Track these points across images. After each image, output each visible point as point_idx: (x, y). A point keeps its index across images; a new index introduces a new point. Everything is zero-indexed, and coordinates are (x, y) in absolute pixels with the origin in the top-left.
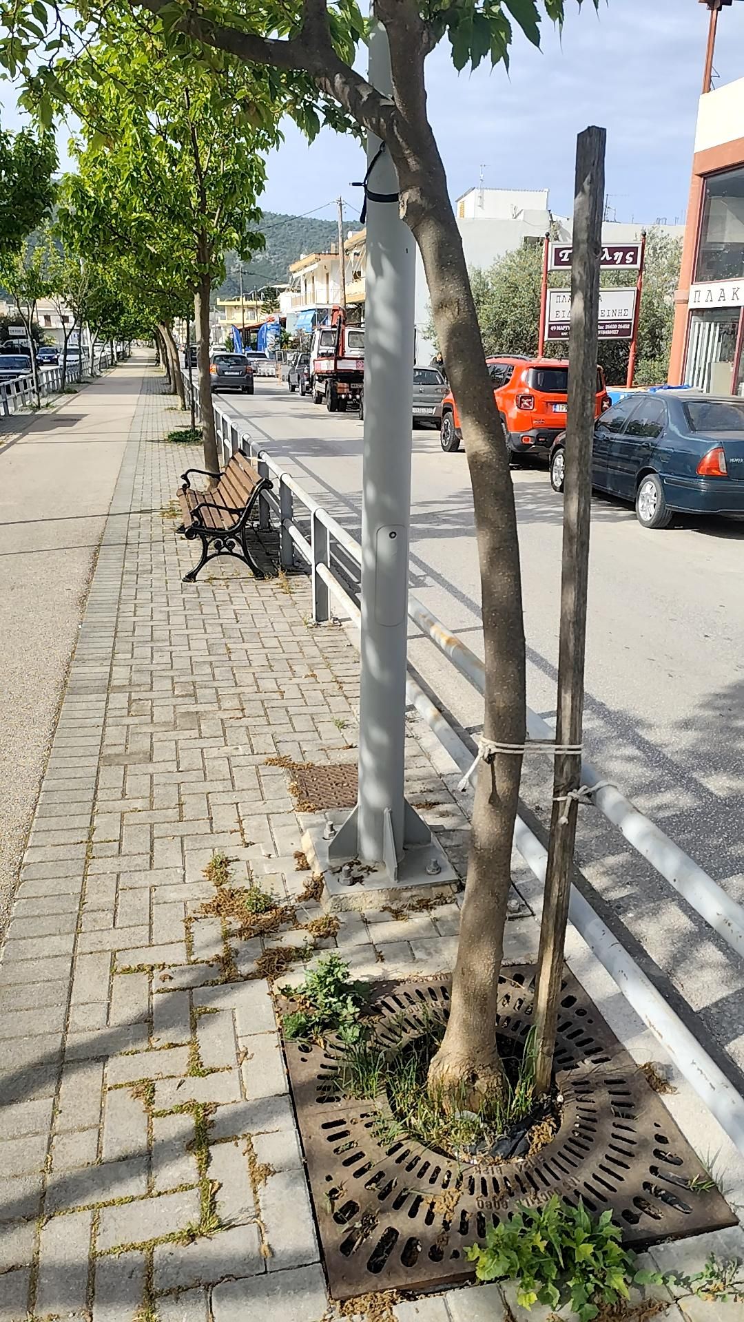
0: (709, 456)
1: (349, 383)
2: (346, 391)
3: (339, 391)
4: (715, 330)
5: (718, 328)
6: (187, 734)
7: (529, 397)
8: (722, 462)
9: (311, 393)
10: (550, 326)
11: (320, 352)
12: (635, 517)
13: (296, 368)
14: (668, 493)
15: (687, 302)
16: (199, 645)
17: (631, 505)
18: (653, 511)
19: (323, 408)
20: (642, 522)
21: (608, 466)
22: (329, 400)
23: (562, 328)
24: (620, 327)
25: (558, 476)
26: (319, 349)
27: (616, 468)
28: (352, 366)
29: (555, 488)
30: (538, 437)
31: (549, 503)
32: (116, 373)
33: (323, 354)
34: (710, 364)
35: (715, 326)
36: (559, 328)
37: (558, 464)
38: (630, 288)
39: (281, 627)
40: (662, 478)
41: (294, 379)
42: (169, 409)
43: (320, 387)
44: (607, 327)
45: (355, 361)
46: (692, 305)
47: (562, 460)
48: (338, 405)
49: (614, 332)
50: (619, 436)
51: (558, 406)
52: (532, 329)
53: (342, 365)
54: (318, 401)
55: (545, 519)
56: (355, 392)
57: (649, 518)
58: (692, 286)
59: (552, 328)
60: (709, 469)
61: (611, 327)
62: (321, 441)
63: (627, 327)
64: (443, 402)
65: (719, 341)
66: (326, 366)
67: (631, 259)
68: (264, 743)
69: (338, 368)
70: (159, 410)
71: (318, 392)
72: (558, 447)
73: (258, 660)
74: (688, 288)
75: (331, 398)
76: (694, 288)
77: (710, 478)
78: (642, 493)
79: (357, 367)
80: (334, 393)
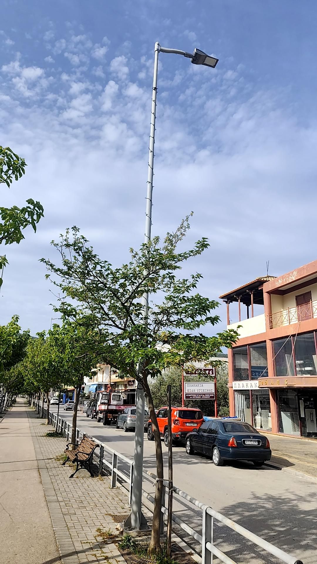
0: (231, 440)
1: (112, 414)
2: (111, 417)
3: (108, 417)
4: (243, 397)
5: (244, 396)
6: (83, 510)
7: (178, 420)
8: (235, 442)
9: (96, 418)
10: (186, 395)
11: (101, 402)
12: (213, 463)
13: (90, 408)
14: (221, 453)
15: (232, 387)
16: (80, 493)
17: (211, 459)
18: (217, 459)
19: (101, 424)
20: (215, 464)
21: (203, 444)
22: (104, 421)
23: (190, 395)
24: (210, 395)
25: (188, 448)
26: (101, 401)
27: (205, 445)
28: (114, 408)
29: (187, 453)
30: (182, 434)
31: (185, 458)
32: (14, 409)
33: (102, 403)
34: (243, 409)
35: (243, 396)
36: (189, 395)
37: (188, 444)
38: (213, 382)
39: (102, 489)
40: (219, 448)
41: (89, 413)
42: (42, 424)
43: (101, 415)
44: (206, 395)
45: (115, 406)
46: (234, 389)
47: (189, 442)
48: (107, 423)
49: (208, 397)
50: (205, 434)
51: (187, 424)
52: (180, 395)
53: (110, 407)
54: (99, 421)
55: (183, 463)
56: (114, 418)
57: (217, 462)
58: (233, 382)
59: (187, 395)
60: (232, 445)
61: (207, 395)
62: (103, 436)
63: (213, 395)
64: (148, 422)
65: (245, 401)
66: (104, 407)
67: (211, 373)
68: (104, 511)
69: (109, 408)
70: (38, 425)
71: (100, 417)
72: (187, 438)
73: (97, 496)
74: (232, 383)
75: (105, 420)
76: (234, 383)
77: (232, 447)
78: (214, 453)
79: (116, 408)
80: (106, 418)
